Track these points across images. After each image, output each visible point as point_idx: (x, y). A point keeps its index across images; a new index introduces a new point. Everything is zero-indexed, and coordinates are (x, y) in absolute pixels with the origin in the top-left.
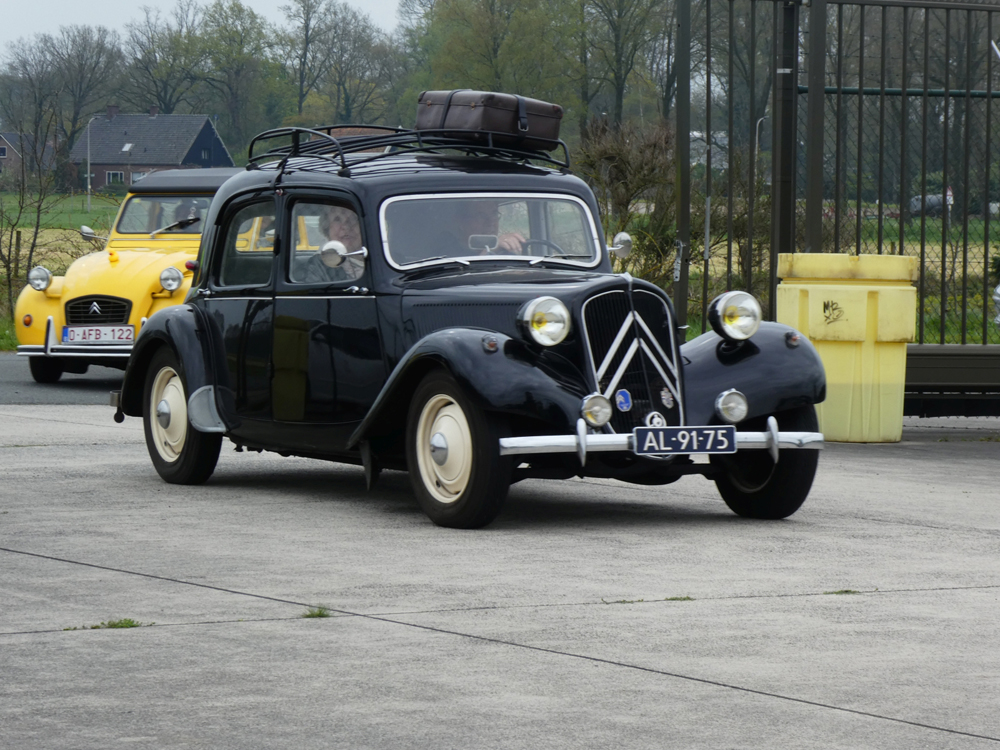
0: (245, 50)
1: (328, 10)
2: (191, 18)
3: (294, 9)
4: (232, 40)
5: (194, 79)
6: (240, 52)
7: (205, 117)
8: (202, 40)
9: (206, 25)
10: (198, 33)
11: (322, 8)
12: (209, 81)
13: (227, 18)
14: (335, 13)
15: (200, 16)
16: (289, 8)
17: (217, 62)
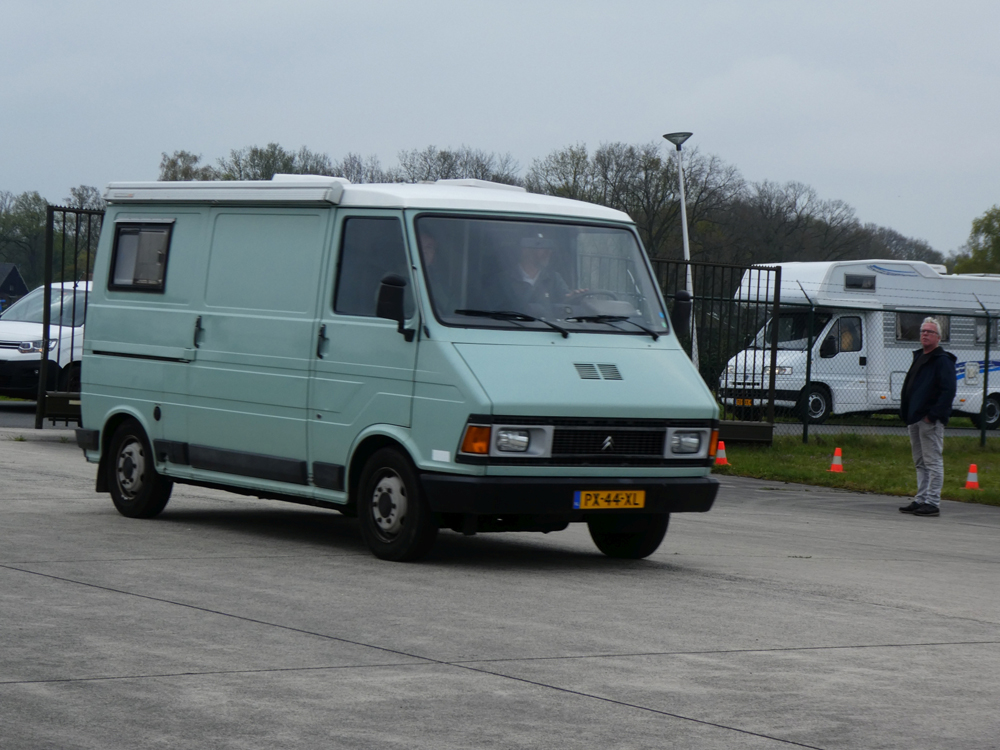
0: (41, 225)
1: (95, 201)
2: (8, 203)
3: (73, 200)
4: (33, 217)
5: (8, 241)
6: (37, 226)
7: (13, 265)
8: (14, 217)
9: (17, 208)
10: (12, 213)
11: (91, 200)
12: (17, 241)
13: (30, 204)
14: (99, 204)
15: (14, 202)
16: (70, 200)
17: (23, 231)
